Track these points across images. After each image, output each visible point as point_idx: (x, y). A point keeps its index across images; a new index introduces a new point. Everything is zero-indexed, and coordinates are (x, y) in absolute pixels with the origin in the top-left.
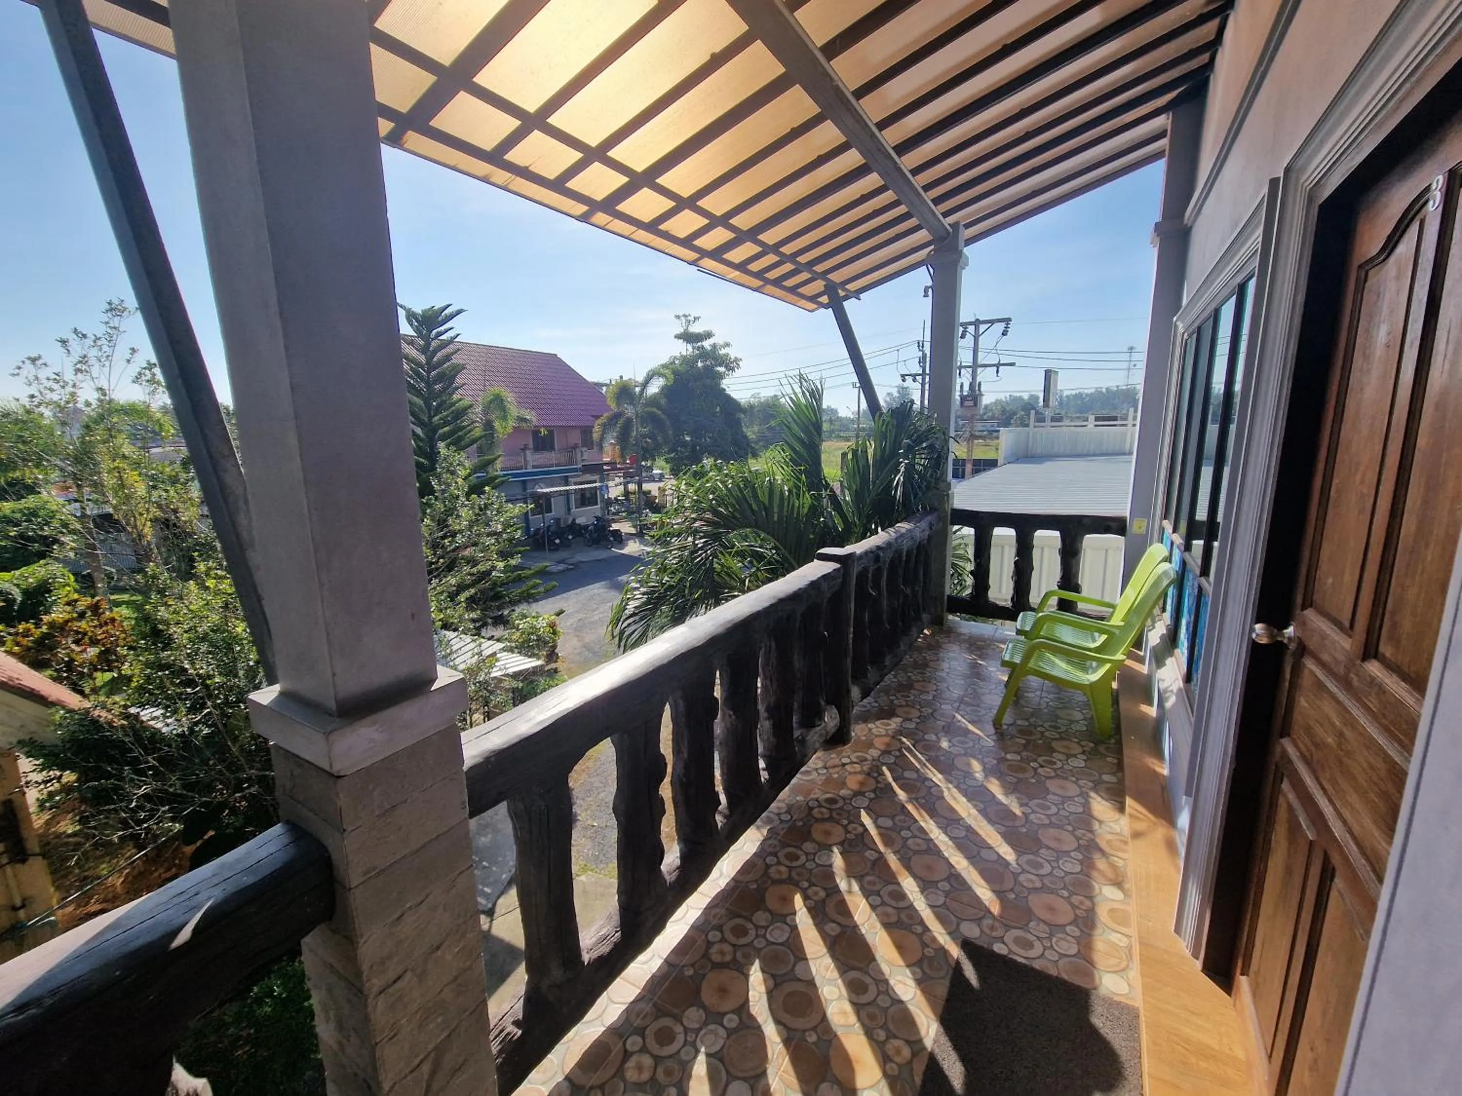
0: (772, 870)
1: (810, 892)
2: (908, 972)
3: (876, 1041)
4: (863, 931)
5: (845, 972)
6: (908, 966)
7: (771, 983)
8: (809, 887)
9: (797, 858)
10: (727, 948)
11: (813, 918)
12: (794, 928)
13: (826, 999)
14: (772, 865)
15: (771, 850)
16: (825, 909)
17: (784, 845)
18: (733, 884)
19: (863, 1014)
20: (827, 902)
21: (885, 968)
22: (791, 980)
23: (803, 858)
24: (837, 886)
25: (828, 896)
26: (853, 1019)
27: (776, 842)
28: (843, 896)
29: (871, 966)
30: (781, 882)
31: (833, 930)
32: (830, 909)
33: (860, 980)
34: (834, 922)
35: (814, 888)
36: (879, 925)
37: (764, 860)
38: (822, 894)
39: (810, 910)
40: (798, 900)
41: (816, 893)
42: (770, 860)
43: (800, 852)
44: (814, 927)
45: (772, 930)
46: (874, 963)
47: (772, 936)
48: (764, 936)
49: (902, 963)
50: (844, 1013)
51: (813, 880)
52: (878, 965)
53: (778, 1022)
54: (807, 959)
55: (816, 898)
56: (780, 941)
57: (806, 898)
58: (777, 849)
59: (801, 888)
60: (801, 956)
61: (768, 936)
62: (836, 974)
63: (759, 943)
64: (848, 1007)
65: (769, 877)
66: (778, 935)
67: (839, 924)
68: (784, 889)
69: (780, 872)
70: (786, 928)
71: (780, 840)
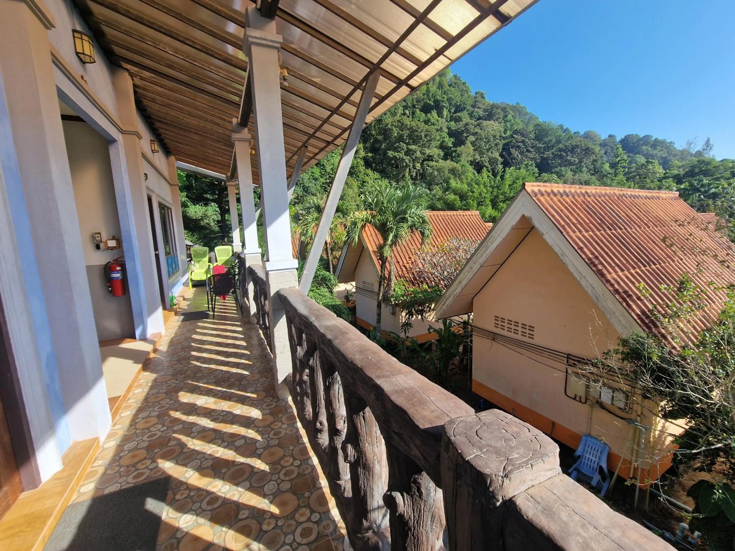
0: (308, 512)
1: (273, 521)
2: (185, 530)
3: (193, 490)
4: (224, 529)
5: (224, 501)
6: (187, 533)
7: (255, 470)
8: (276, 525)
9: (302, 535)
10: (286, 464)
11: (259, 510)
12: (264, 496)
13: (226, 484)
14: (311, 515)
15: (325, 523)
16: (256, 520)
17: (320, 536)
18: (318, 486)
19: (205, 493)
20: (258, 525)
21: (201, 520)
22: (248, 477)
23: (298, 539)
24: (259, 542)
25: (261, 529)
26: (210, 488)
27: (328, 532)
28: (251, 539)
29: (210, 515)
30: (296, 510)
31: (243, 514)
32: (253, 524)
33: (212, 505)
34: (246, 518)
35: (273, 526)
36: (216, 541)
37: (320, 513)
38: (265, 527)
39: (264, 512)
40: (275, 510)
41: (269, 524)
42: (316, 517)
43: (305, 541)
44: (255, 505)
45: (275, 487)
46: (209, 518)
47: (272, 484)
48: (276, 481)
49: (192, 532)
50: (214, 487)
51: (278, 531)
52: (206, 519)
53: (242, 464)
54: (247, 490)
55: (267, 521)
56: (267, 486)
57: (273, 515)
58: (321, 527)
59: (280, 518)
60: (251, 489)
61: (274, 483)
62: (228, 496)
63: (275, 477)
64: (214, 490)
65: (304, 507)
66: (270, 487)
67: (242, 520)
68: (290, 509)
69: (302, 515)
70: (270, 493)
71: (327, 535)
